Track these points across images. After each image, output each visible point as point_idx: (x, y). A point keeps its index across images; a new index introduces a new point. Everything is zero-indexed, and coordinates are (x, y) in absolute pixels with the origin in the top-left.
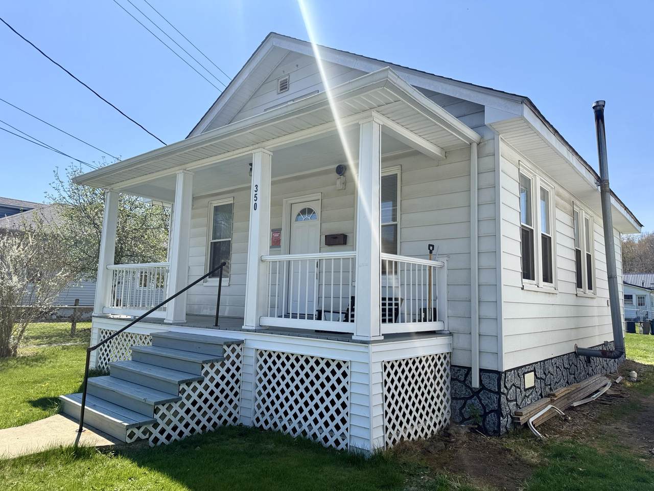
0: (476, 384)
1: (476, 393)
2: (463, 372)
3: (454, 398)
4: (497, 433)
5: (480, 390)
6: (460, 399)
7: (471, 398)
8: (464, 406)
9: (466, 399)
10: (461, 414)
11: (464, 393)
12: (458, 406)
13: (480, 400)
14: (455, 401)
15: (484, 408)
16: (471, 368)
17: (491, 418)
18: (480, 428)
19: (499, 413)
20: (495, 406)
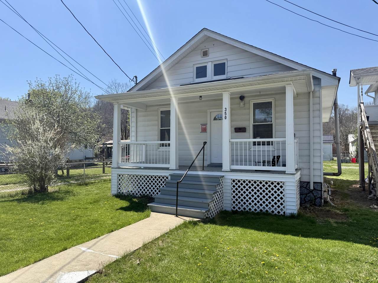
0: (312, 188)
1: (311, 191)
2: (306, 184)
3: (301, 194)
4: (320, 206)
5: (313, 190)
6: (304, 194)
7: (309, 193)
8: (306, 197)
9: (307, 194)
10: (305, 200)
11: (306, 191)
12: (303, 197)
13: (313, 194)
14: (301, 195)
15: (315, 196)
16: (310, 182)
17: (318, 200)
18: (313, 204)
19: (321, 198)
20: (320, 195)
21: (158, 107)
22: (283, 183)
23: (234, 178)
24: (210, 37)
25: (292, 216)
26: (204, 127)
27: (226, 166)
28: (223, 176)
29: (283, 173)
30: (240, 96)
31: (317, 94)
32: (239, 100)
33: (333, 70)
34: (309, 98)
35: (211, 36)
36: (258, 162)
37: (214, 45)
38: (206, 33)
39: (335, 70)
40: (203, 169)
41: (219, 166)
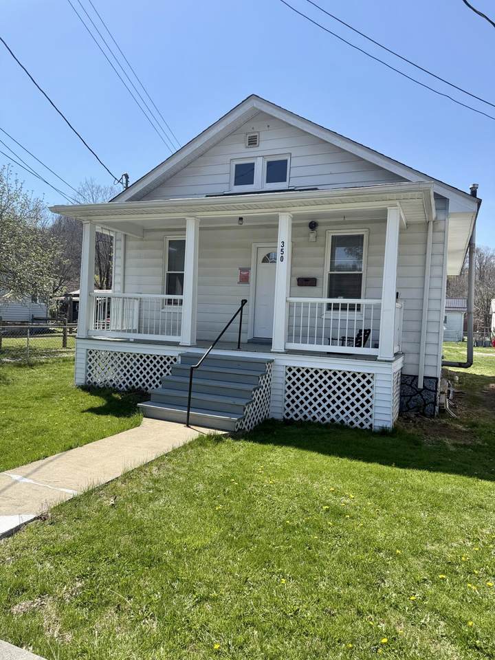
0: (420, 386)
1: (420, 392)
2: (411, 379)
3: (402, 395)
4: (432, 416)
5: (423, 390)
6: (407, 396)
7: (415, 395)
8: (410, 400)
9: (411, 396)
10: (407, 405)
11: (410, 391)
12: (405, 401)
13: (422, 396)
14: (403, 398)
15: (425, 401)
16: (418, 376)
17: (429, 407)
18: (421, 414)
19: (434, 403)
20: (433, 399)
21: (163, 233)
22: (371, 376)
23: (291, 364)
24: (262, 112)
25: (384, 432)
26: (245, 273)
27: (279, 343)
28: (273, 361)
29: (373, 358)
30: (310, 221)
31: (441, 226)
32: (308, 229)
33: (471, 186)
34: (427, 232)
35: (264, 111)
36: (332, 339)
37: (268, 126)
38: (255, 103)
39: (476, 186)
40: (239, 348)
41: (266, 343)
